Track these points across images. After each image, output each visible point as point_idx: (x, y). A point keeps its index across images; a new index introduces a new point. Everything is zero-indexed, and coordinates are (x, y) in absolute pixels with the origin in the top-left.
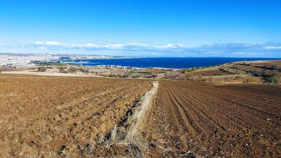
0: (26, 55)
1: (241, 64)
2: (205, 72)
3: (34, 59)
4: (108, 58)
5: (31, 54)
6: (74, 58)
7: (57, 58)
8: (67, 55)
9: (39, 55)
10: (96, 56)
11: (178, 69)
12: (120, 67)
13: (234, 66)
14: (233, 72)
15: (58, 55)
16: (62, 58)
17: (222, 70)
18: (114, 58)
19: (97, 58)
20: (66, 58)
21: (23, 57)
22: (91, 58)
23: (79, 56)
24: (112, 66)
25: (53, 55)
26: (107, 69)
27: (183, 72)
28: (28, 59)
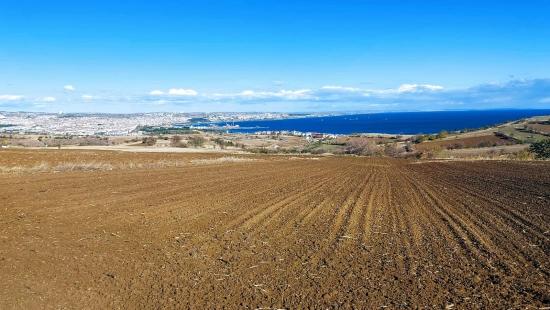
0: (128, 116)
1: (543, 123)
2: (464, 140)
3: (143, 123)
4: (279, 117)
5: (137, 115)
6: (214, 120)
7: (184, 120)
8: (203, 114)
9: (153, 116)
10: (256, 113)
11: (410, 136)
12: (300, 134)
13: (526, 127)
14: (523, 139)
15: (186, 115)
16: (193, 120)
17: (500, 136)
18: (291, 117)
19: (258, 117)
20: (200, 120)
21: (124, 120)
22: (247, 118)
23: (224, 114)
24: (284, 132)
25: (177, 115)
26: (273, 138)
27: (417, 142)
28: (133, 124)
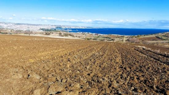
0: (37, 25)
3: (42, 27)
4: (84, 28)
5: (40, 25)
6: (64, 28)
7: (54, 27)
8: (60, 26)
9: (45, 25)
10: (77, 26)
11: (128, 36)
12: (91, 33)
13: (165, 35)
15: (55, 26)
16: (57, 27)
18: (87, 28)
19: (77, 28)
20: (59, 28)
21: (35, 26)
22: (74, 28)
23: (67, 26)
24: (86, 33)
25: (52, 26)
26: (83, 34)
28: (39, 28)
